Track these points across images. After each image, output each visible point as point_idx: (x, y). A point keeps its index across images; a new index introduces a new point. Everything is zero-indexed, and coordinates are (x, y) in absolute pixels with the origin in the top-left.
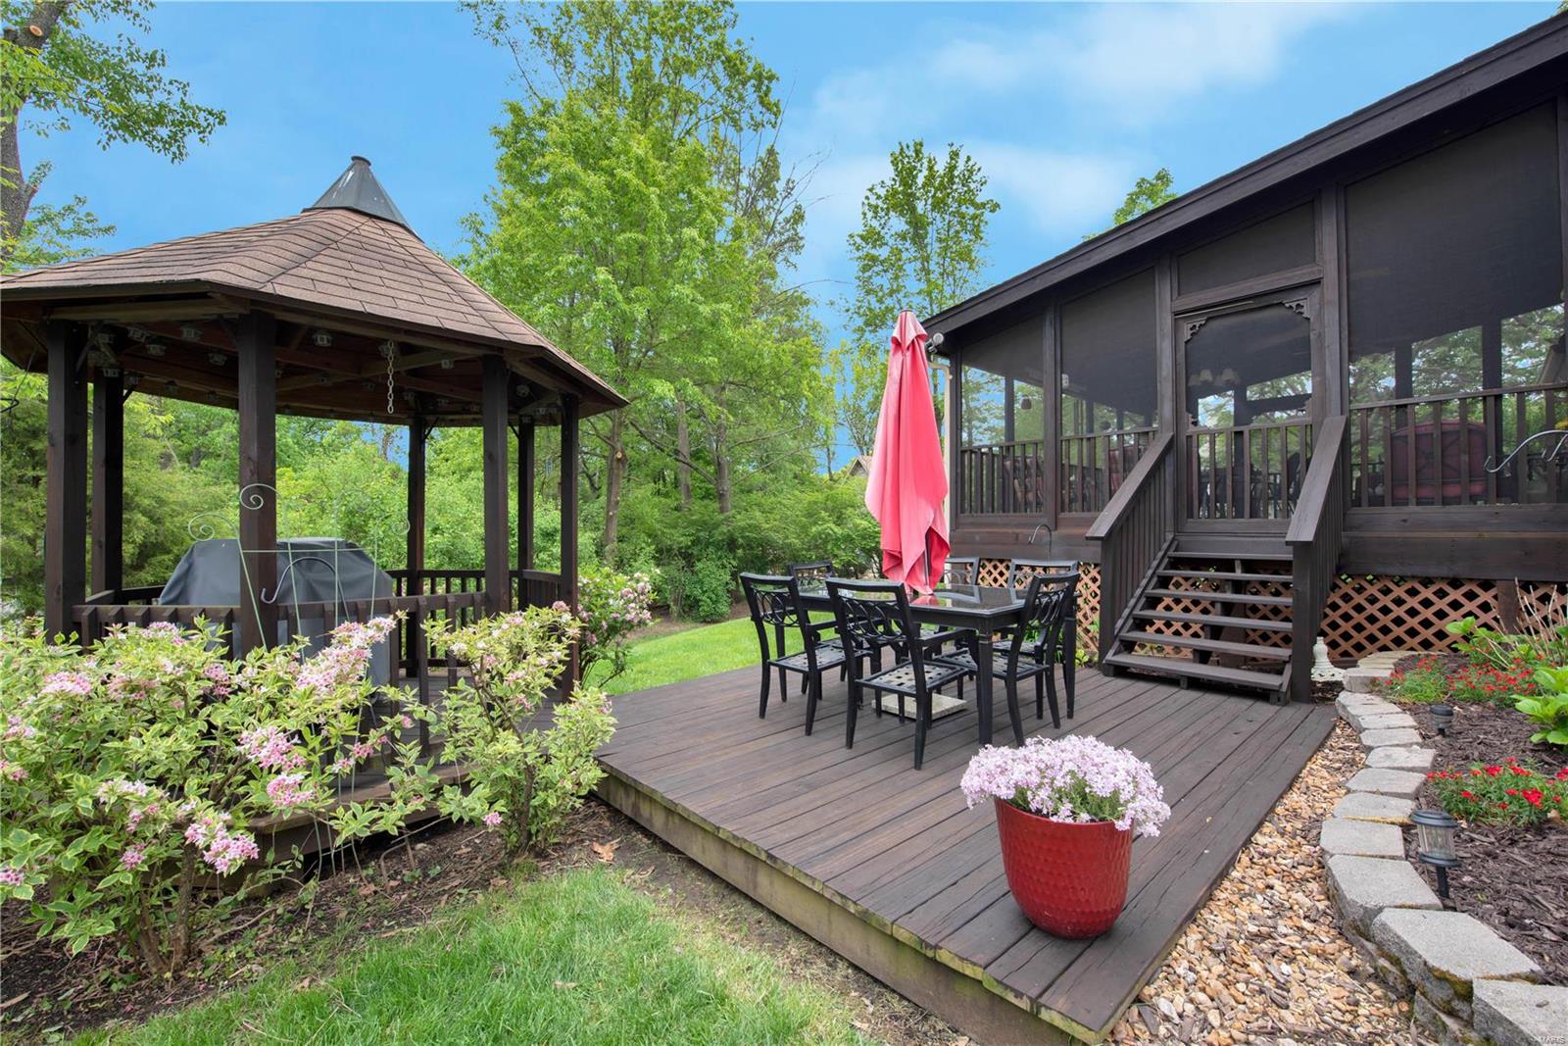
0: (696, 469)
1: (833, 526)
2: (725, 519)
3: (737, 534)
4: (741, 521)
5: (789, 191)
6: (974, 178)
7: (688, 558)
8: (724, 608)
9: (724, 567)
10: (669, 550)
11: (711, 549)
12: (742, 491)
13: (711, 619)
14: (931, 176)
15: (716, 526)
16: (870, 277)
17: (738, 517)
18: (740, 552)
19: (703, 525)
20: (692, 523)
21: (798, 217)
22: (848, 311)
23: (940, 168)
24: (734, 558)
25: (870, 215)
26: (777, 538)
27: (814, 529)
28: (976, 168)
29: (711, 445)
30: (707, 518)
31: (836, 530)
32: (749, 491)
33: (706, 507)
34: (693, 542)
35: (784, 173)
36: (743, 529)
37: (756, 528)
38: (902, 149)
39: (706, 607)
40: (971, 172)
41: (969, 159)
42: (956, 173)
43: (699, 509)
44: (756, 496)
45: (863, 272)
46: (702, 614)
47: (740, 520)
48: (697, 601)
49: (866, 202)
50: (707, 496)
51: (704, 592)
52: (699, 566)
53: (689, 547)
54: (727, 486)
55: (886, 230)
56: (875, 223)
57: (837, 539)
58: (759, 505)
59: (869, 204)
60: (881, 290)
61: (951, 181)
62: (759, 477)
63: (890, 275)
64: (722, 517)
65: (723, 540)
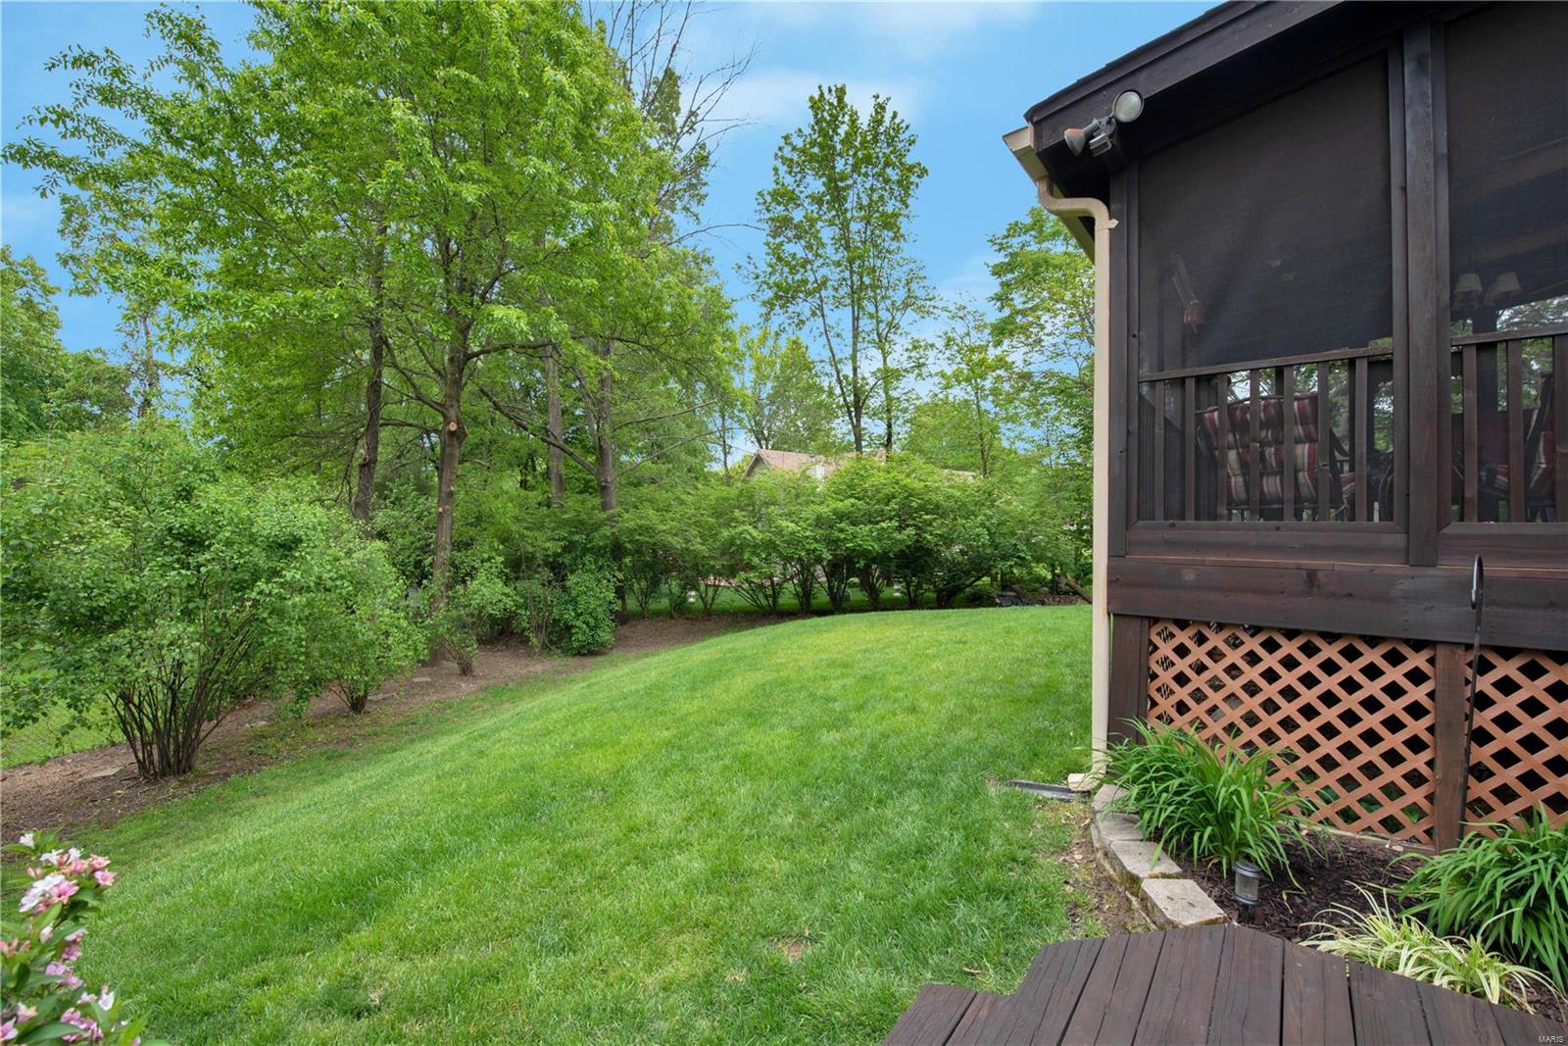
0: (571, 454)
1: (750, 529)
2: (608, 519)
3: (624, 538)
4: (629, 520)
5: (691, 125)
6: (902, 137)
7: (558, 569)
8: (605, 635)
9: (606, 580)
10: (531, 558)
11: (588, 558)
12: (630, 484)
13: (591, 650)
14: (854, 130)
15: (596, 527)
16: (781, 244)
17: (626, 516)
18: (627, 560)
19: (579, 525)
20: (564, 524)
21: (701, 158)
22: (757, 277)
23: (864, 121)
24: (620, 569)
25: (783, 169)
26: (676, 542)
27: (726, 533)
28: (904, 125)
29: (590, 426)
30: (584, 516)
31: (755, 534)
32: (637, 485)
33: (583, 502)
34: (565, 549)
35: (685, 104)
36: (631, 531)
37: (648, 530)
38: (822, 95)
39: (580, 636)
40: (897, 130)
41: (895, 115)
42: (882, 129)
43: (574, 505)
44: (646, 490)
45: (774, 237)
46: (576, 645)
47: (627, 521)
48: (569, 628)
49: (780, 154)
50: (585, 489)
51: (579, 615)
52: (572, 579)
53: (559, 555)
54: (612, 476)
55: (802, 188)
56: (789, 180)
57: (756, 546)
58: (651, 501)
59: (782, 157)
60: (794, 259)
61: (875, 140)
62: (650, 468)
63: (804, 242)
64: (603, 516)
65: (606, 546)
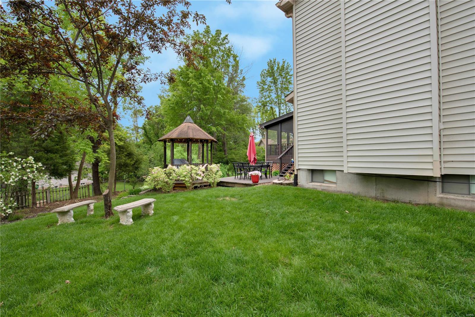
0: (218, 144)
5: (241, 72)
9: (226, 168)
14: (278, 68)
15: (223, 158)
16: (263, 93)
17: (229, 156)
20: (218, 158)
21: (244, 79)
23: (281, 65)
25: (262, 77)
28: (290, 66)
30: (221, 156)
32: (231, 150)
35: (240, 68)
36: (230, 159)
37: (233, 158)
38: (270, 61)
40: (288, 67)
41: (288, 63)
42: (285, 67)
43: (219, 154)
44: (233, 151)
45: (261, 92)
49: (261, 74)
50: (220, 151)
54: (226, 148)
55: (267, 81)
56: (264, 79)
58: (234, 153)
61: (283, 69)
62: (234, 146)
63: (268, 92)
64: (225, 156)
65: (225, 162)
